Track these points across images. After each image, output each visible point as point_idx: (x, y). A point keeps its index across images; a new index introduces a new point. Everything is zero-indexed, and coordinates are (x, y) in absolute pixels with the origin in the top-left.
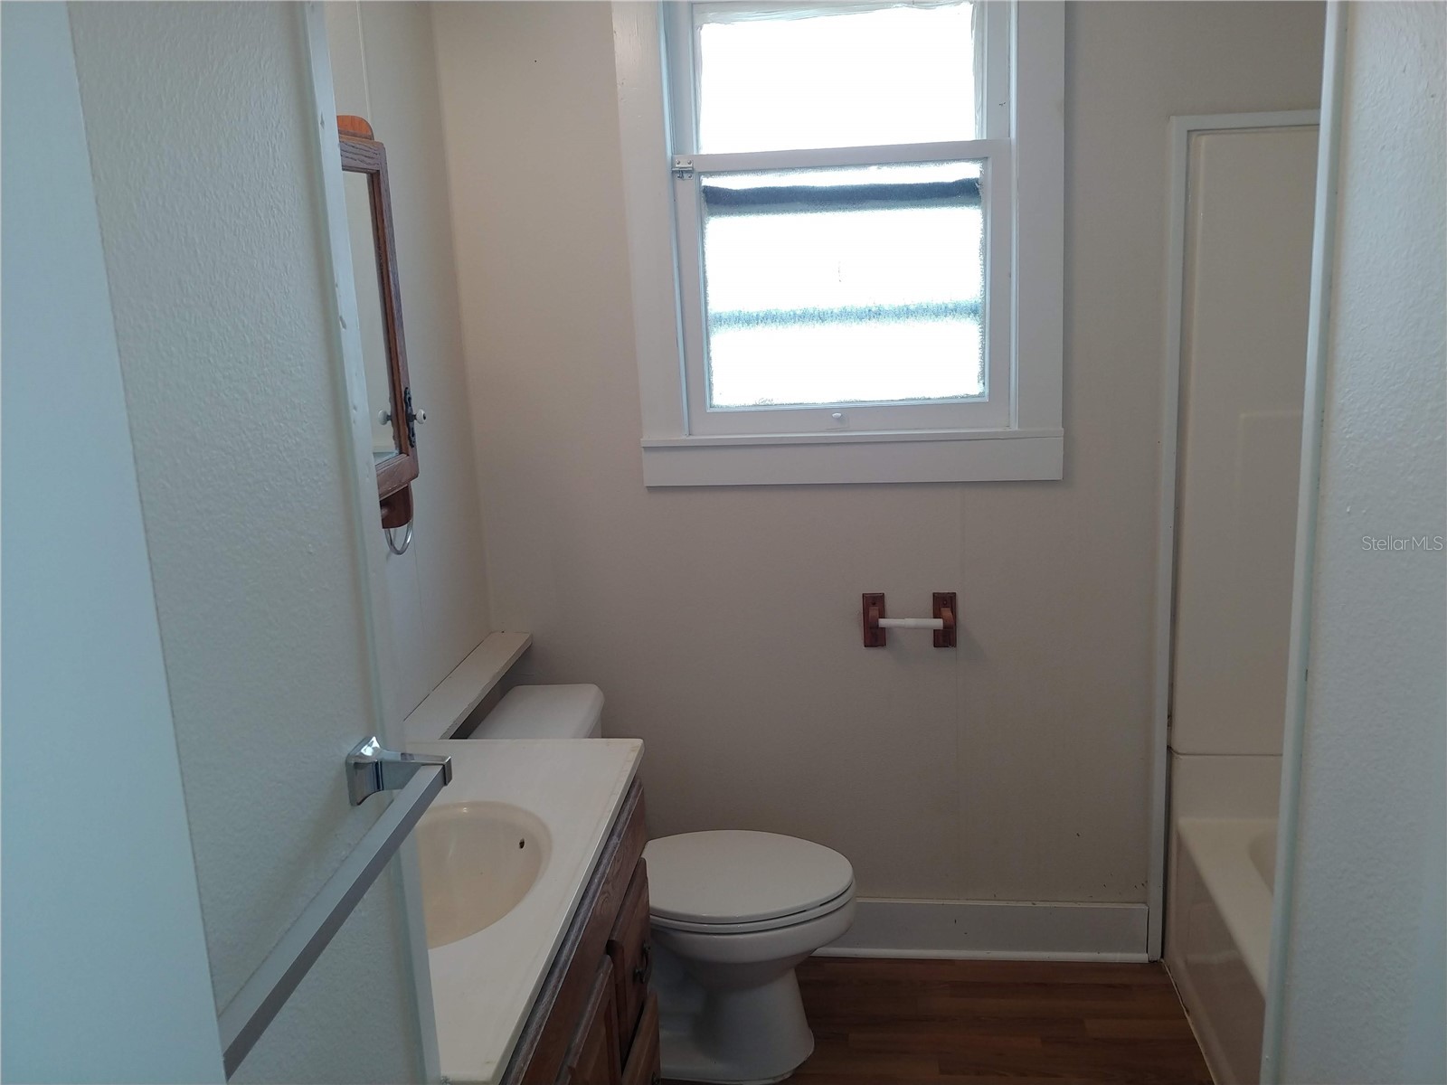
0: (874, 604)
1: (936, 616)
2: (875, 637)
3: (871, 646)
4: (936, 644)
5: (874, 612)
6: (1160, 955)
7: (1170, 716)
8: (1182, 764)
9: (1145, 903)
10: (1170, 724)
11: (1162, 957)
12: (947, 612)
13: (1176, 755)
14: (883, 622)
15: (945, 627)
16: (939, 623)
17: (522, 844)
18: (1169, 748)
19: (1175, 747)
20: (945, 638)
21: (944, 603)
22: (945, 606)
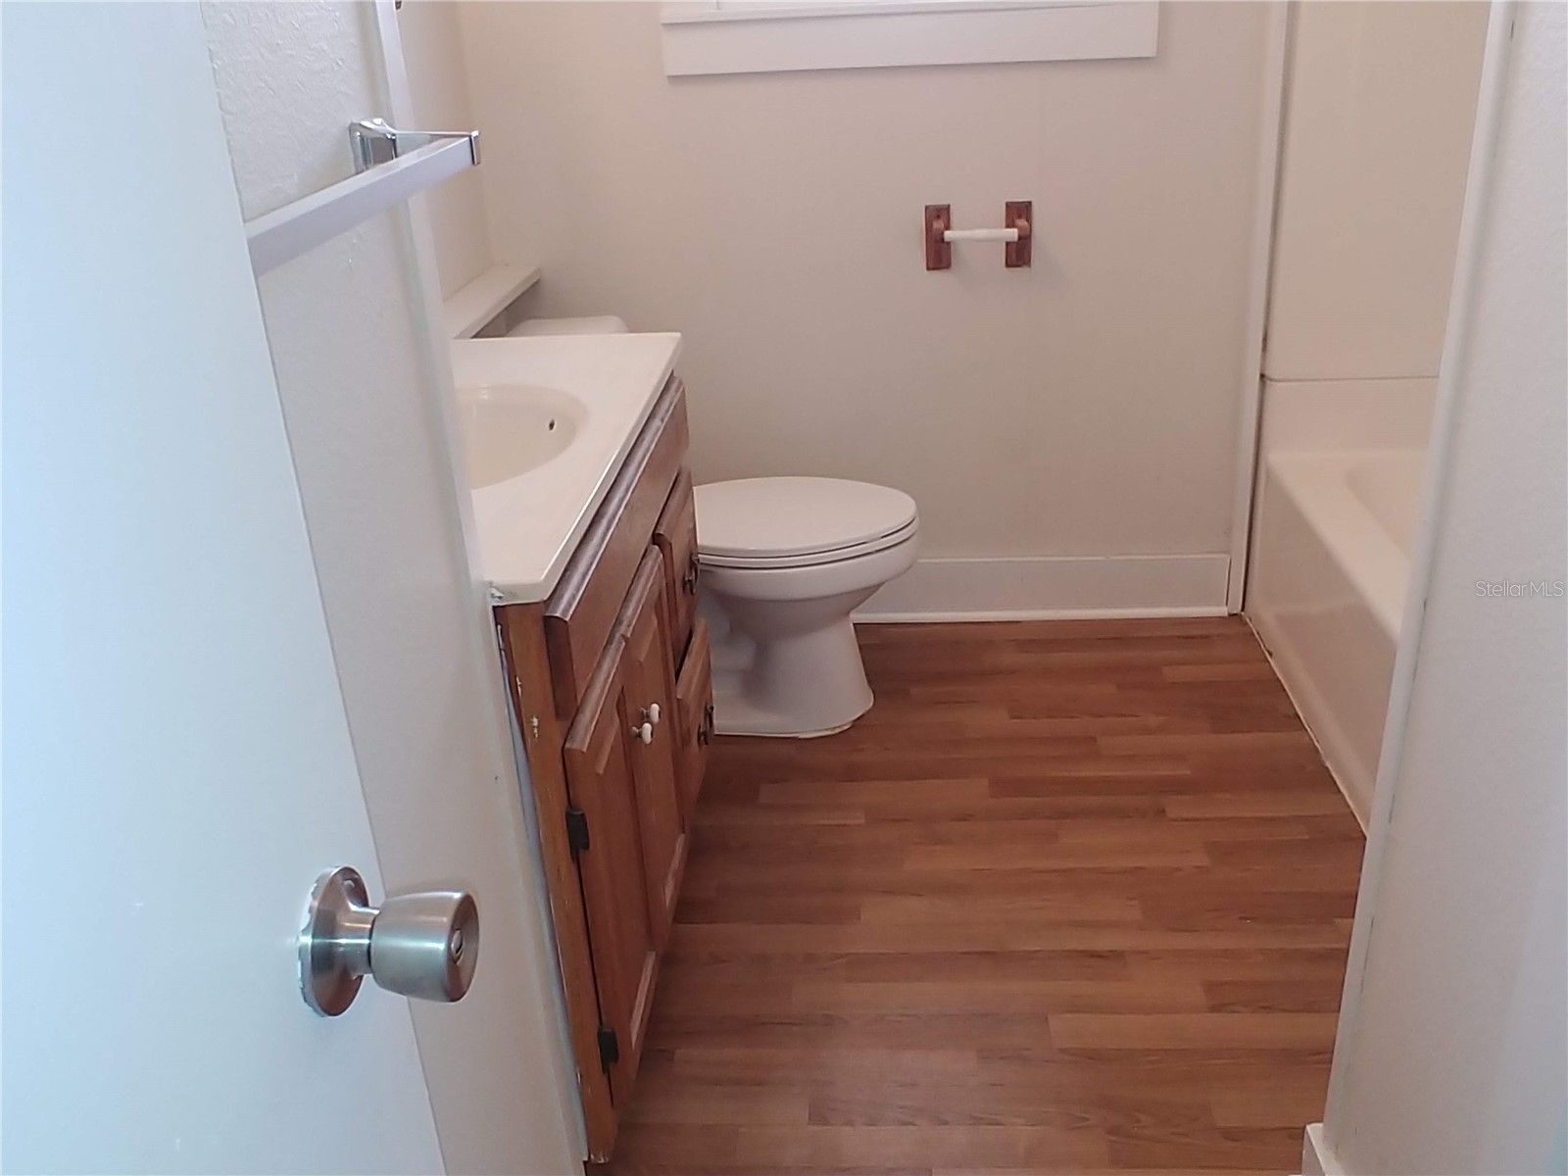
0: (938, 217)
1: (1010, 225)
2: (939, 254)
3: (934, 269)
4: (1009, 264)
5: (938, 225)
6: (1240, 608)
7: (1265, 340)
8: (1275, 390)
9: (1228, 552)
10: (1265, 348)
11: (1243, 609)
12: (1022, 222)
13: (1268, 382)
14: (948, 235)
15: (1020, 238)
16: (1013, 234)
17: (552, 426)
18: (1262, 376)
19: (1267, 373)
20: (1018, 254)
21: (1018, 212)
22: (1020, 217)
